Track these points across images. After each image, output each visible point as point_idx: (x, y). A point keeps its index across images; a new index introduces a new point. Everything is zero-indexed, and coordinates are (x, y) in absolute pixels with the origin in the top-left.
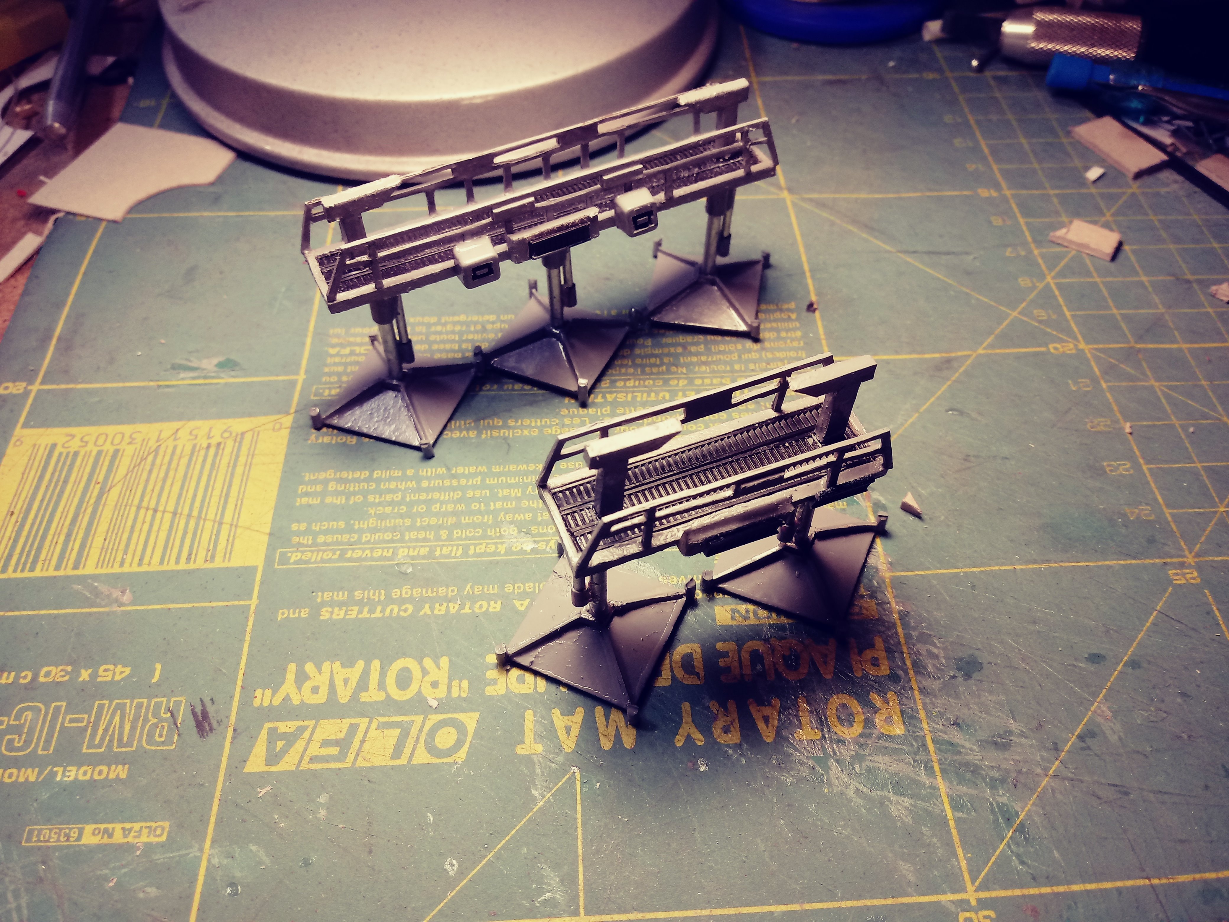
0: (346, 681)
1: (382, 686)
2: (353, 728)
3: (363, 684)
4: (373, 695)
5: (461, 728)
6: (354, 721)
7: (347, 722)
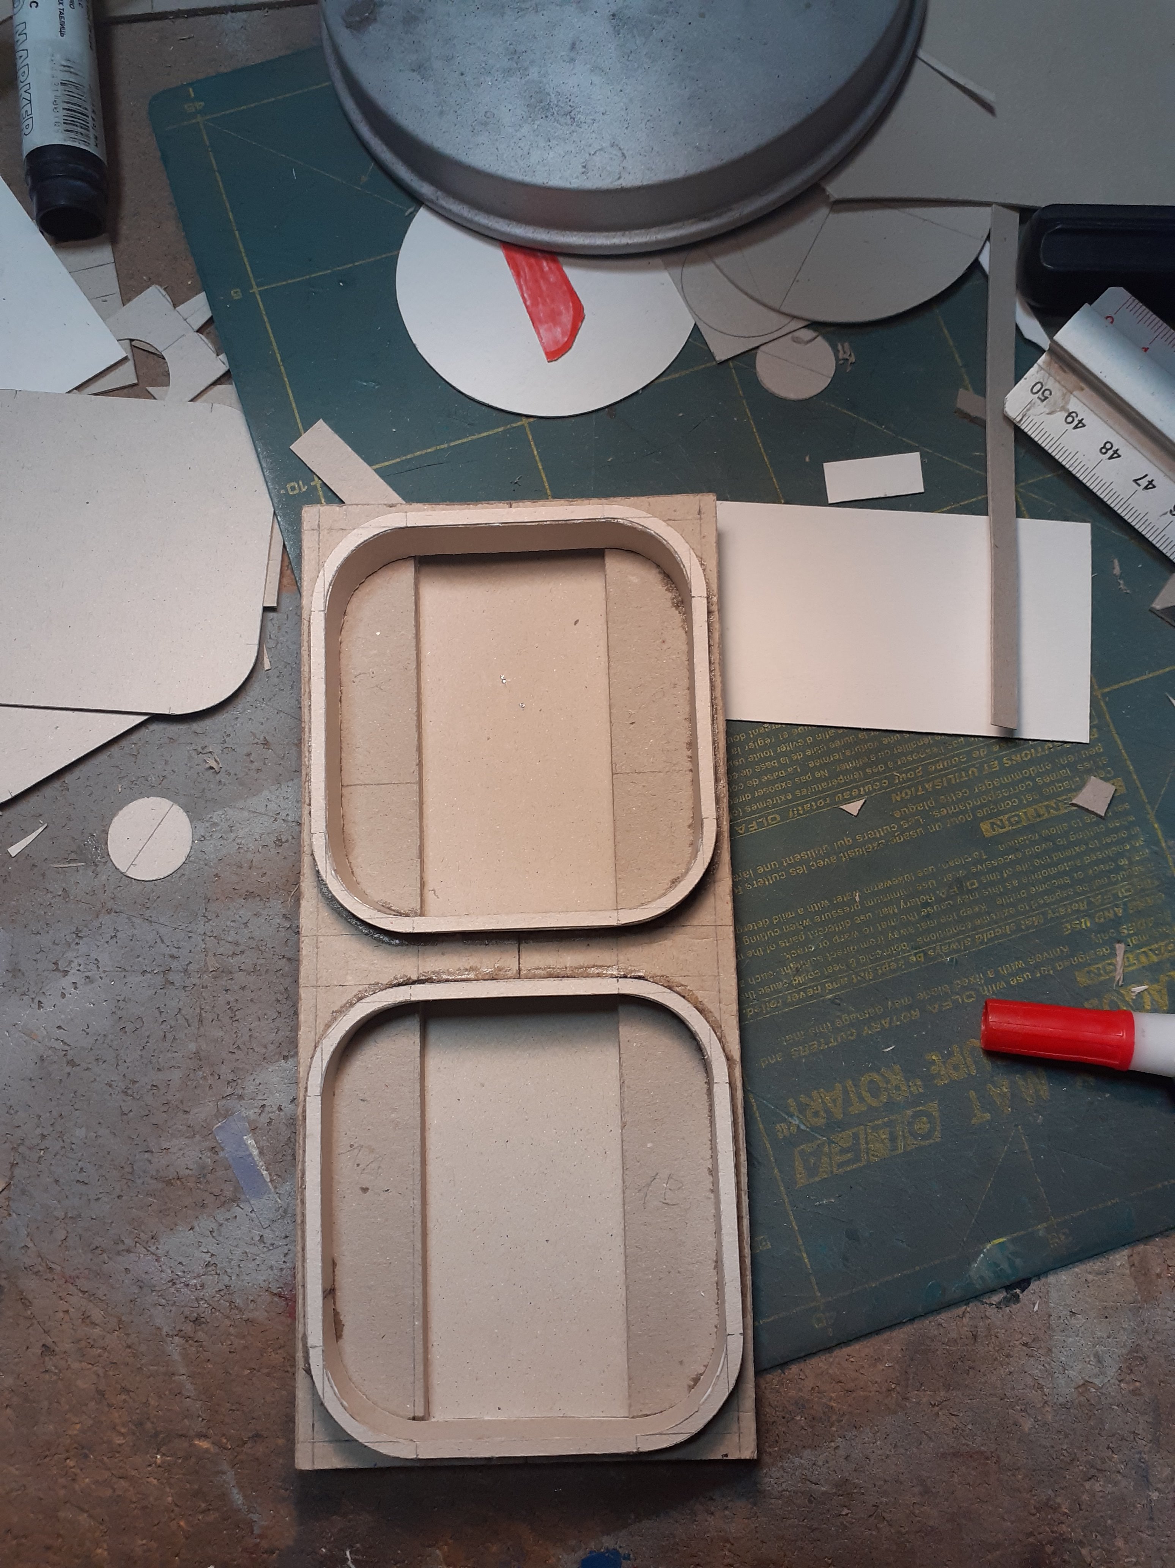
0: (834, 1101)
1: (861, 1099)
2: (856, 1137)
3: (847, 1102)
4: (857, 1108)
5: (929, 1115)
6: (855, 1130)
7: (849, 1132)
